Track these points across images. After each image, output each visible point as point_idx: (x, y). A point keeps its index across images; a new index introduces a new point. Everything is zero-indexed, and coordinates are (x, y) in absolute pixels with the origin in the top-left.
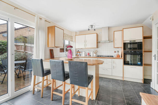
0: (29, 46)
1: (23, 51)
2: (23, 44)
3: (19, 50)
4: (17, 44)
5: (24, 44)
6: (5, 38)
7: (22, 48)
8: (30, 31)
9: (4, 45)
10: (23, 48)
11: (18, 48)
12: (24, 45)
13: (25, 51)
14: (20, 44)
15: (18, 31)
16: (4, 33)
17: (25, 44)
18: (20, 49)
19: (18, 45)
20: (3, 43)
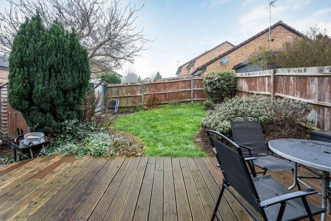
0: (289, 76)
1: (268, 93)
2: (269, 72)
3: (256, 90)
4: (249, 74)
5: (272, 71)
6: (224, 67)
7: (264, 83)
8: (273, 40)
9: (224, 80)
10: (269, 85)
11: (253, 84)
12: (271, 75)
13: (274, 93)
14: (258, 72)
15: (245, 48)
16: (223, 56)
17: (275, 72)
18: (258, 88)
19: (253, 77)
20: (223, 75)
